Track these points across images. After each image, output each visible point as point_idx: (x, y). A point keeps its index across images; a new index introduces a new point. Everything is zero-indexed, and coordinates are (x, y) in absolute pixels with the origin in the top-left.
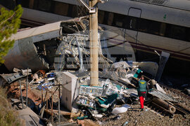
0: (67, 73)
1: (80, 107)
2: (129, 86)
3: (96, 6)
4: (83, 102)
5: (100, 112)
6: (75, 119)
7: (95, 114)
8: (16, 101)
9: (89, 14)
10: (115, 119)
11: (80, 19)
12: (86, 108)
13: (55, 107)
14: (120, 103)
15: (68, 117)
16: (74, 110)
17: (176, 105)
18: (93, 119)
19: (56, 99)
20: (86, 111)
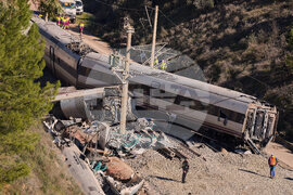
0: (104, 124)
1: (111, 148)
2: (147, 136)
4: (113, 144)
5: (124, 152)
6: (106, 156)
7: (120, 153)
8: (67, 140)
10: (133, 158)
11: (118, 87)
12: (115, 149)
13: (94, 147)
14: (138, 147)
15: (102, 154)
16: (106, 150)
17: (176, 151)
18: (119, 157)
19: (94, 141)
20: (115, 150)
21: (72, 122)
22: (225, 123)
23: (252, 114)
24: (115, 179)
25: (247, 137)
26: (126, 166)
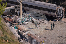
1: (18, 22)
2: (28, 18)
3: (21, 3)
4: (19, 21)
5: (22, 23)
6: (17, 25)
7: (21, 24)
8: (6, 21)
9: (20, 4)
10: (25, 25)
11: (18, 5)
13: (13, 22)
21: (6, 16)
22: (50, 13)
23: (58, 10)
24: (21, 31)
25: (57, 17)
26: (23, 27)
